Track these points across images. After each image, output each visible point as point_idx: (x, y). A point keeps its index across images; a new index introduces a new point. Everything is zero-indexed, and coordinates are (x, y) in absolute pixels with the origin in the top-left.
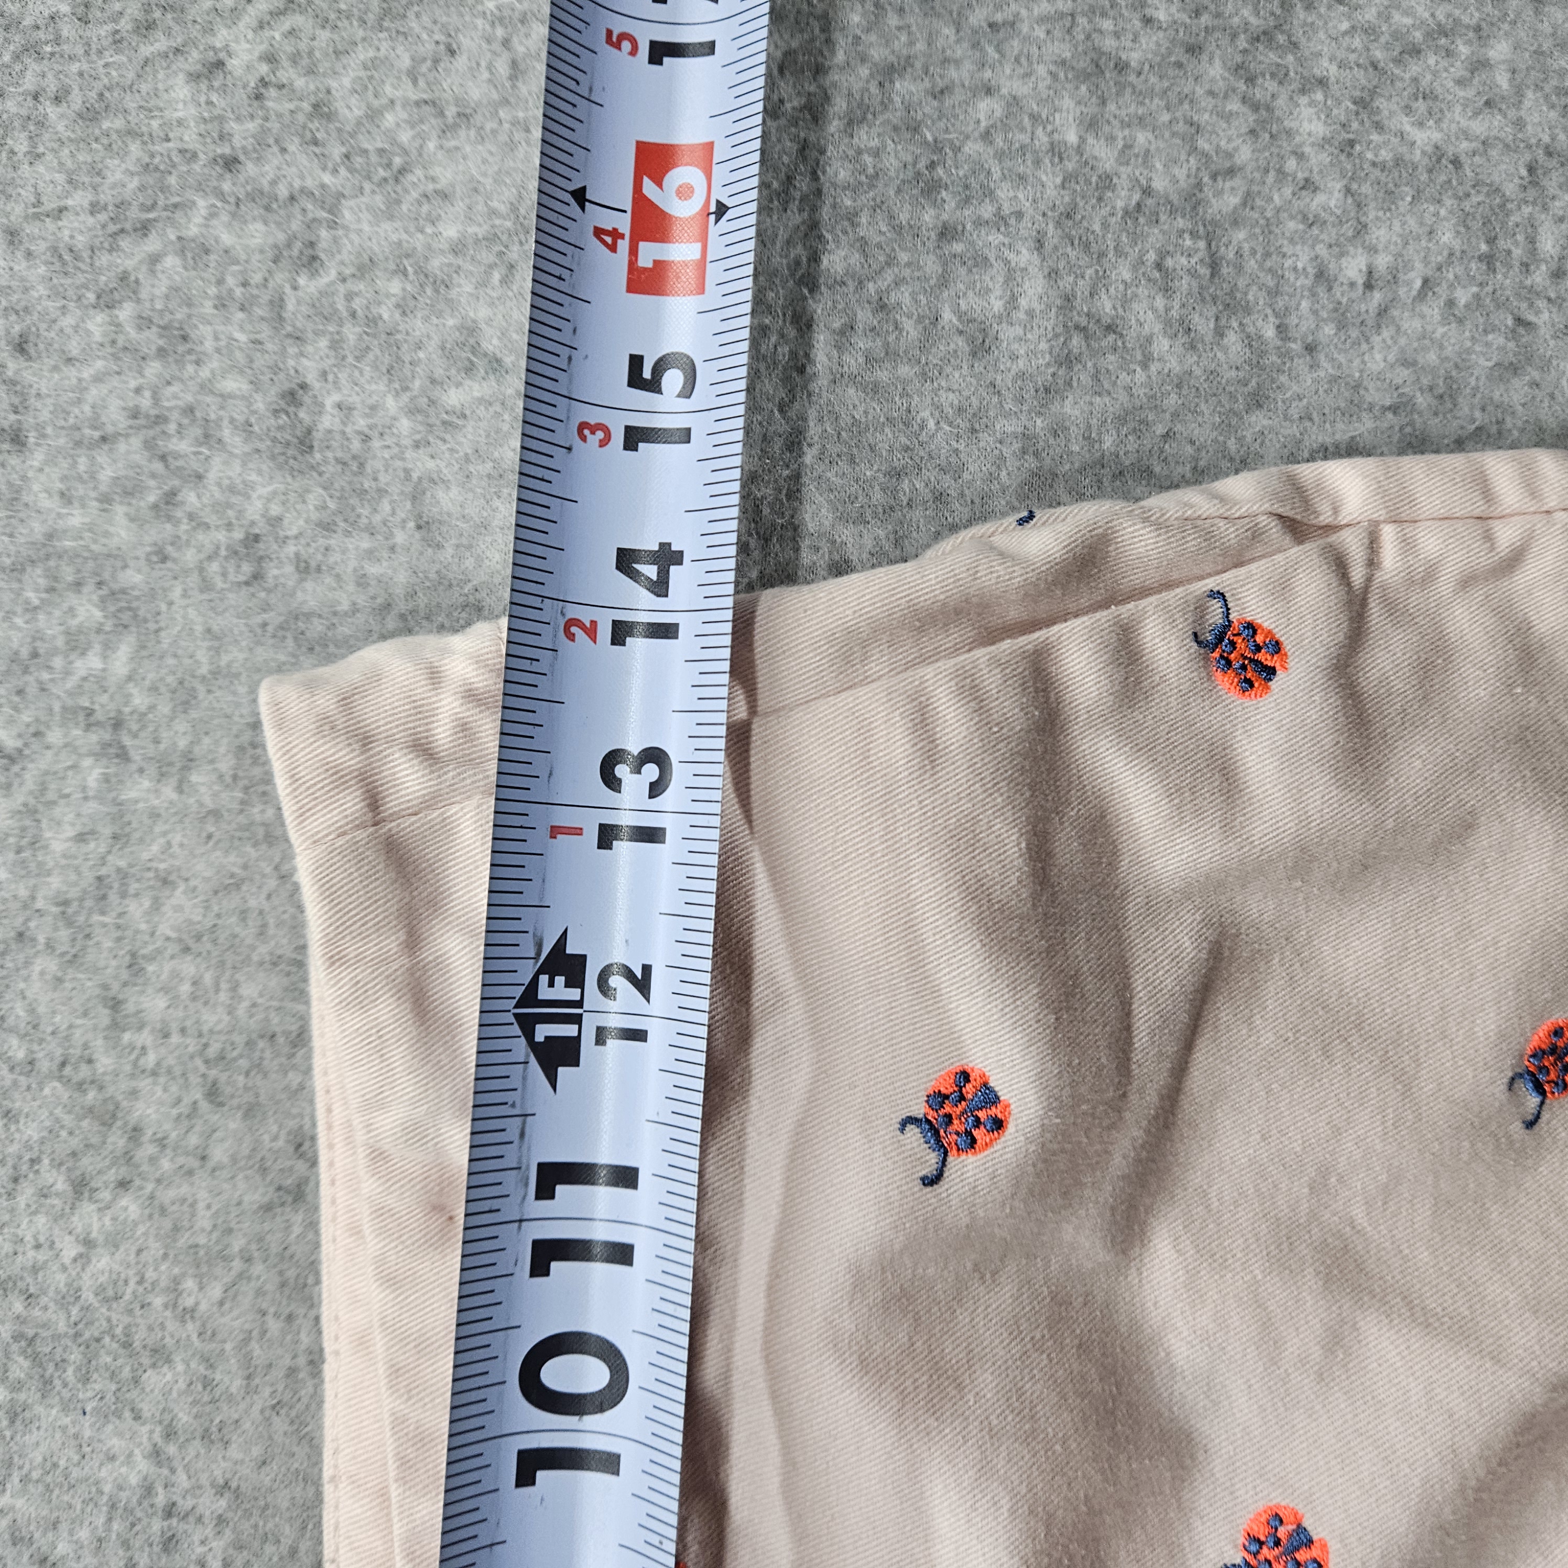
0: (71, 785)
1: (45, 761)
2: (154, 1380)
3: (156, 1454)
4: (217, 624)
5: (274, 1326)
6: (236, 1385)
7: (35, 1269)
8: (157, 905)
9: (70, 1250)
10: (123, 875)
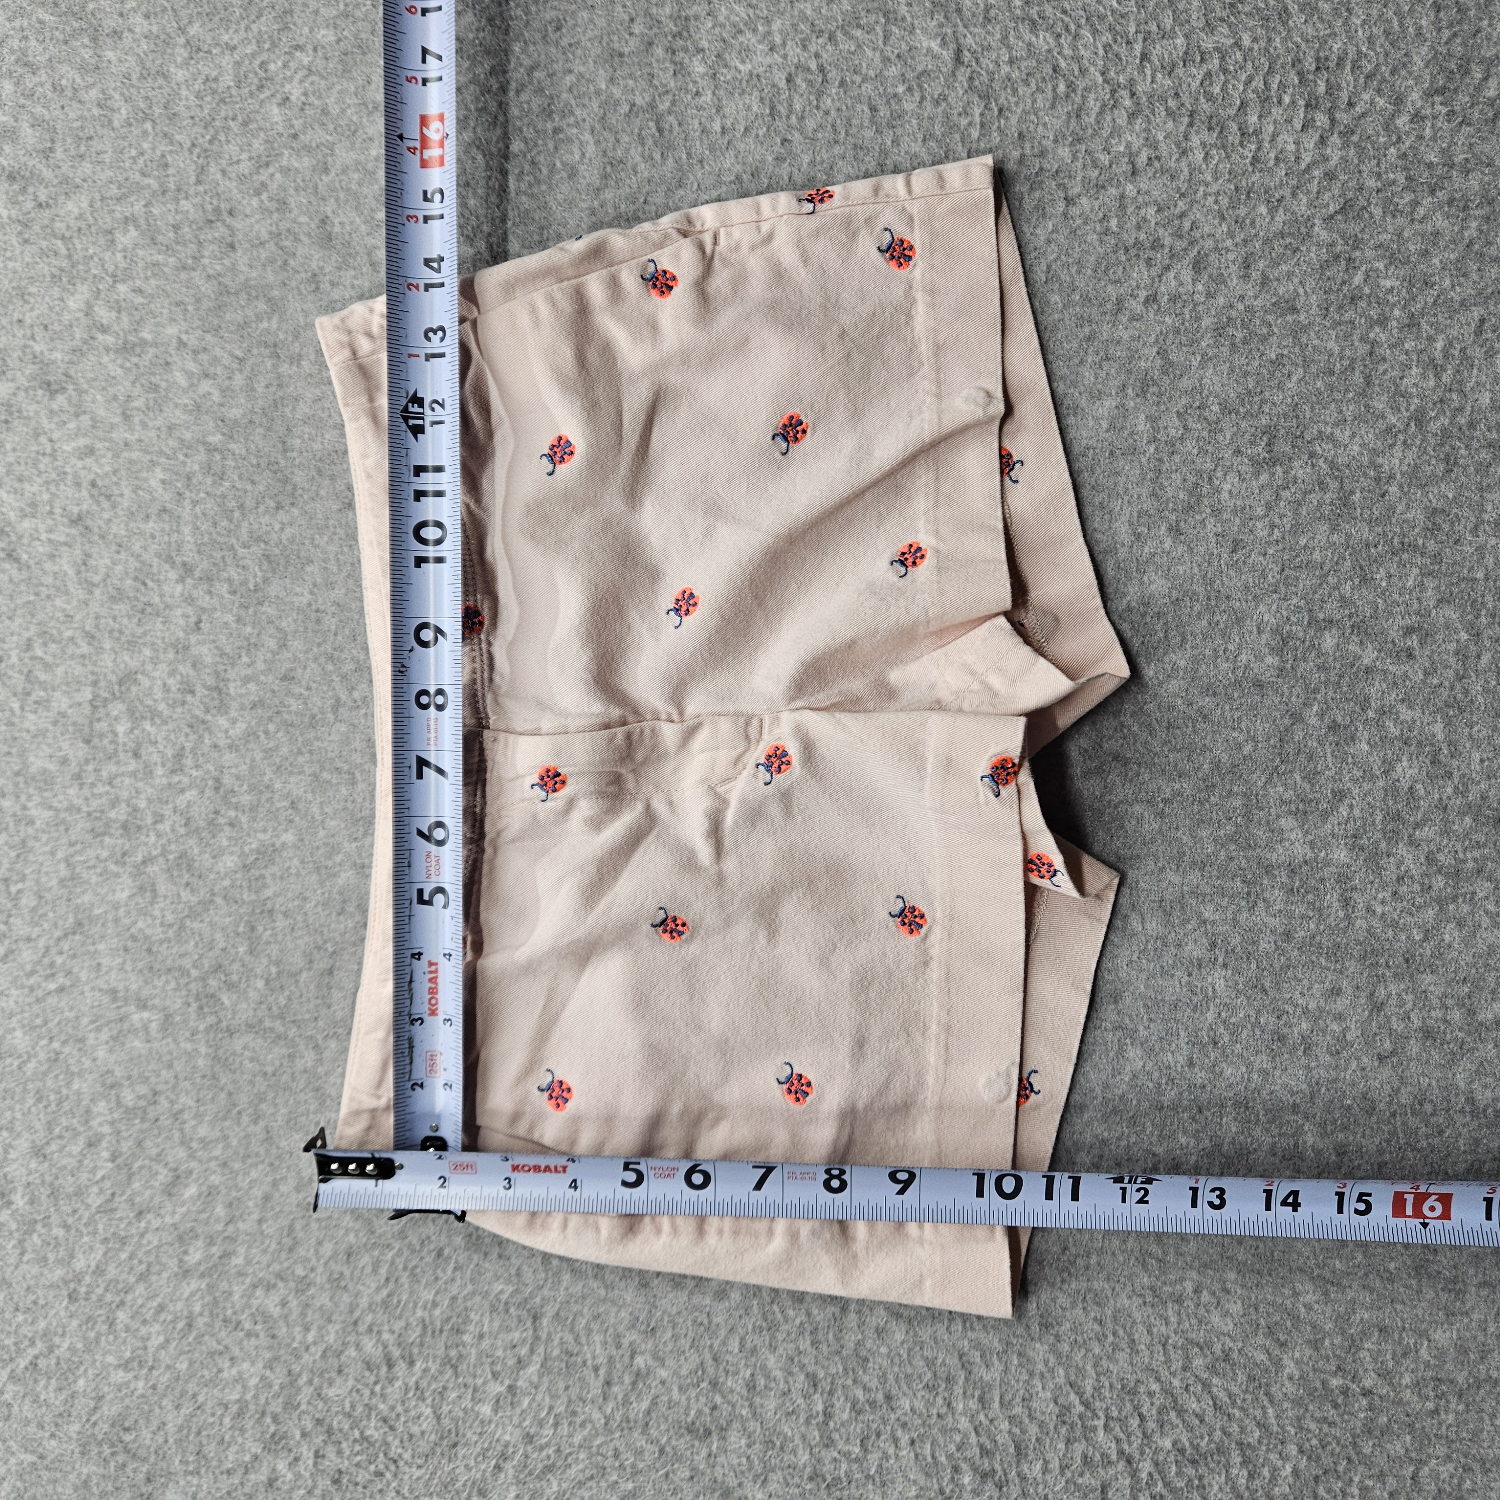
0: (261, 369)
1: (253, 360)
2: (308, 569)
3: (311, 593)
4: (305, 307)
5: (346, 549)
6: (335, 569)
7: (267, 533)
8: (294, 409)
9: (277, 527)
10: (282, 398)
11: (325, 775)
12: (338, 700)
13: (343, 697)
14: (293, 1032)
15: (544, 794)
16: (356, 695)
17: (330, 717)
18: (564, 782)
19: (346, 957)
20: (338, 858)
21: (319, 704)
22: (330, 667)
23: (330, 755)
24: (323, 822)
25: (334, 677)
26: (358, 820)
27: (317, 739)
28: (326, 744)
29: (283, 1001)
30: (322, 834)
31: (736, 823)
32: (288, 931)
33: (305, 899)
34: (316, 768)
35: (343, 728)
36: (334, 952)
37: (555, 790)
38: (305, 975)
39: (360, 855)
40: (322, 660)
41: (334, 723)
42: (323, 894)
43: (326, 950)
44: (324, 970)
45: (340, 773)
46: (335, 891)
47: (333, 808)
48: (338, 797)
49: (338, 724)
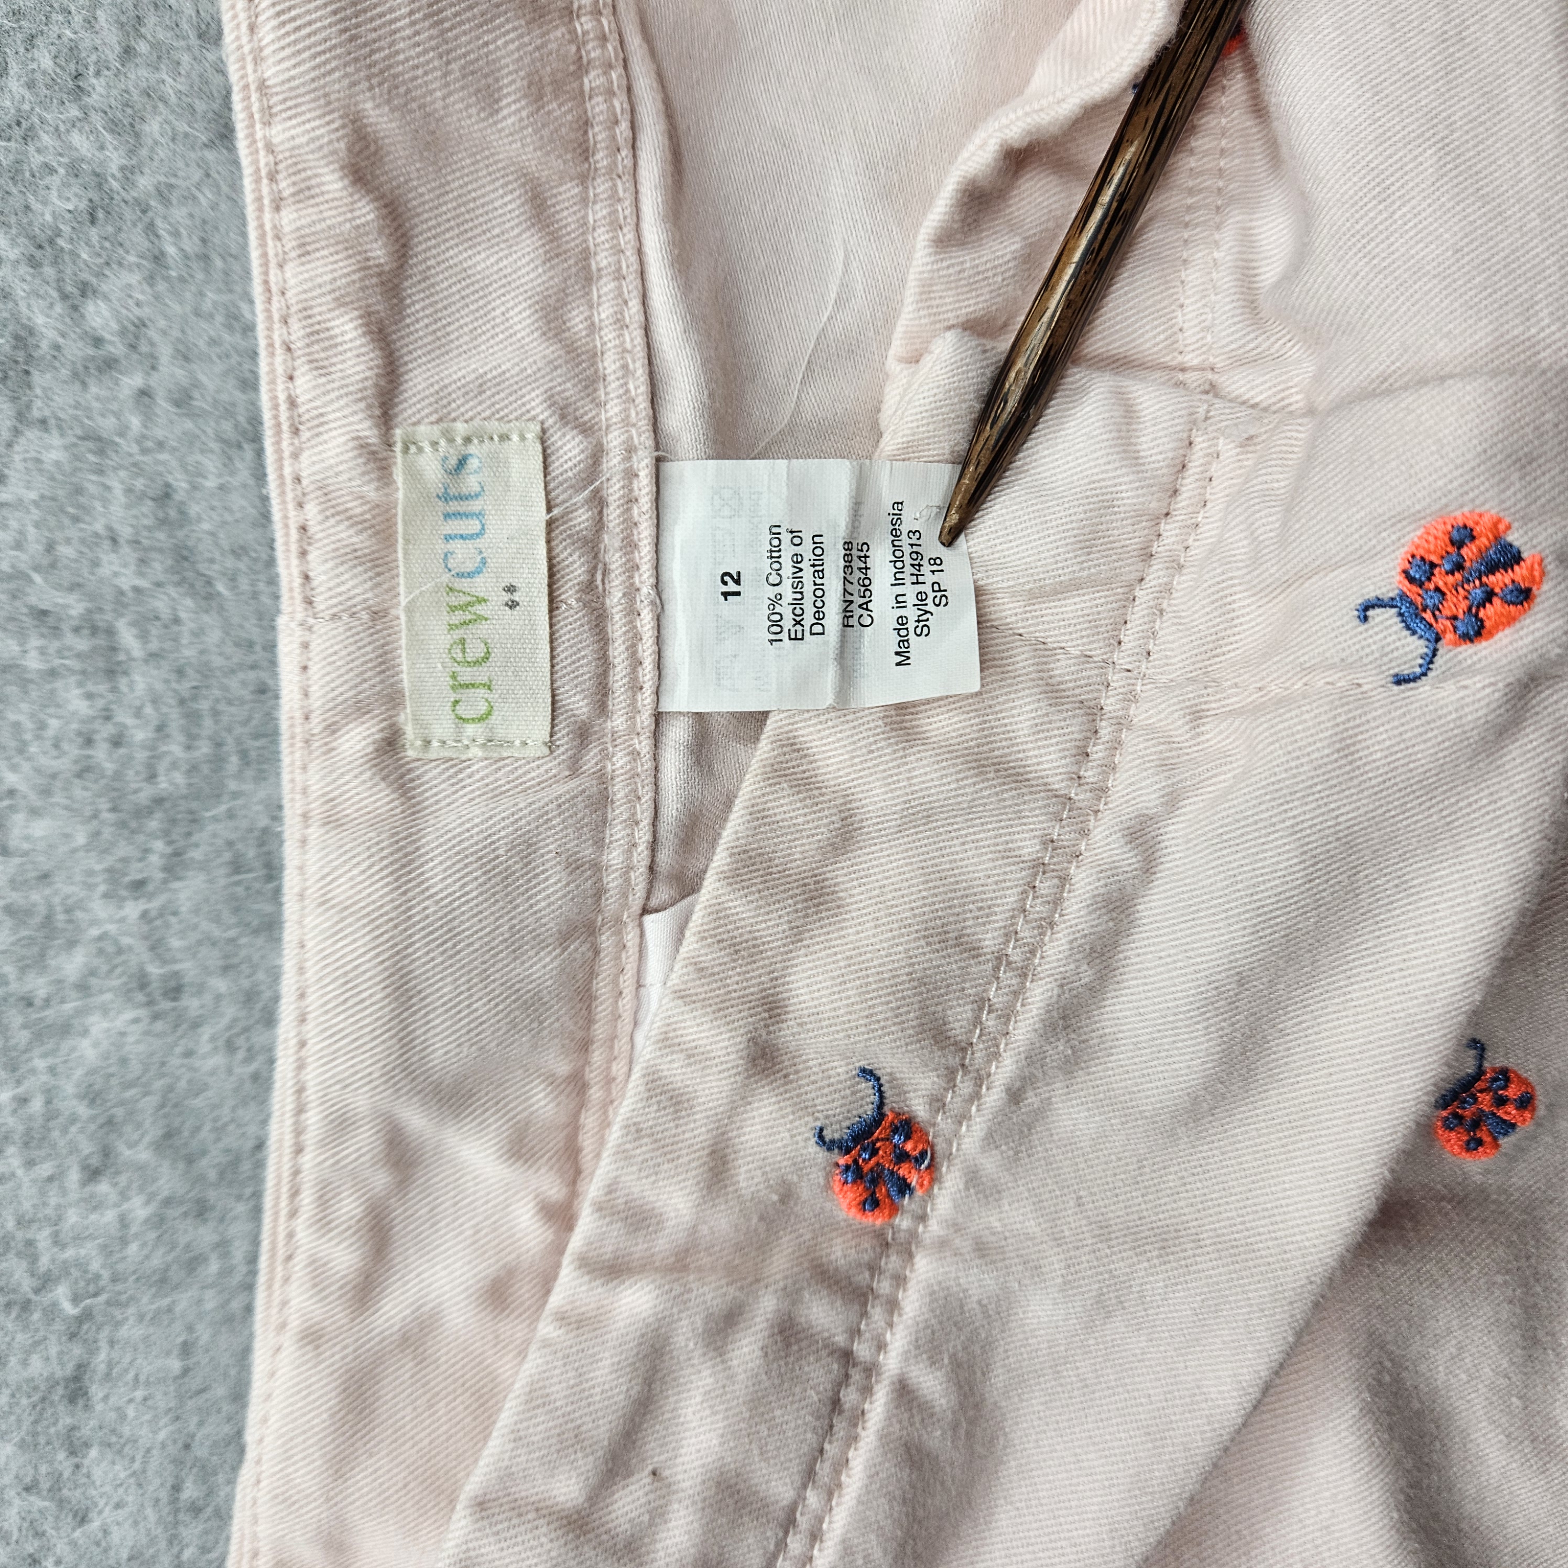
16: (99, 315)
19: (131, 1331)
20: (73, 964)
26: (142, 813)
35: (55, 451)
36: (86, 1316)
39: (156, 946)
41: (16, 432)
42: (23, 1101)
43: (51, 1312)
44: (53, 1384)
45: (56, 631)
46: (69, 1088)
47: (38, 771)
48: (54, 723)
49: (32, 434)
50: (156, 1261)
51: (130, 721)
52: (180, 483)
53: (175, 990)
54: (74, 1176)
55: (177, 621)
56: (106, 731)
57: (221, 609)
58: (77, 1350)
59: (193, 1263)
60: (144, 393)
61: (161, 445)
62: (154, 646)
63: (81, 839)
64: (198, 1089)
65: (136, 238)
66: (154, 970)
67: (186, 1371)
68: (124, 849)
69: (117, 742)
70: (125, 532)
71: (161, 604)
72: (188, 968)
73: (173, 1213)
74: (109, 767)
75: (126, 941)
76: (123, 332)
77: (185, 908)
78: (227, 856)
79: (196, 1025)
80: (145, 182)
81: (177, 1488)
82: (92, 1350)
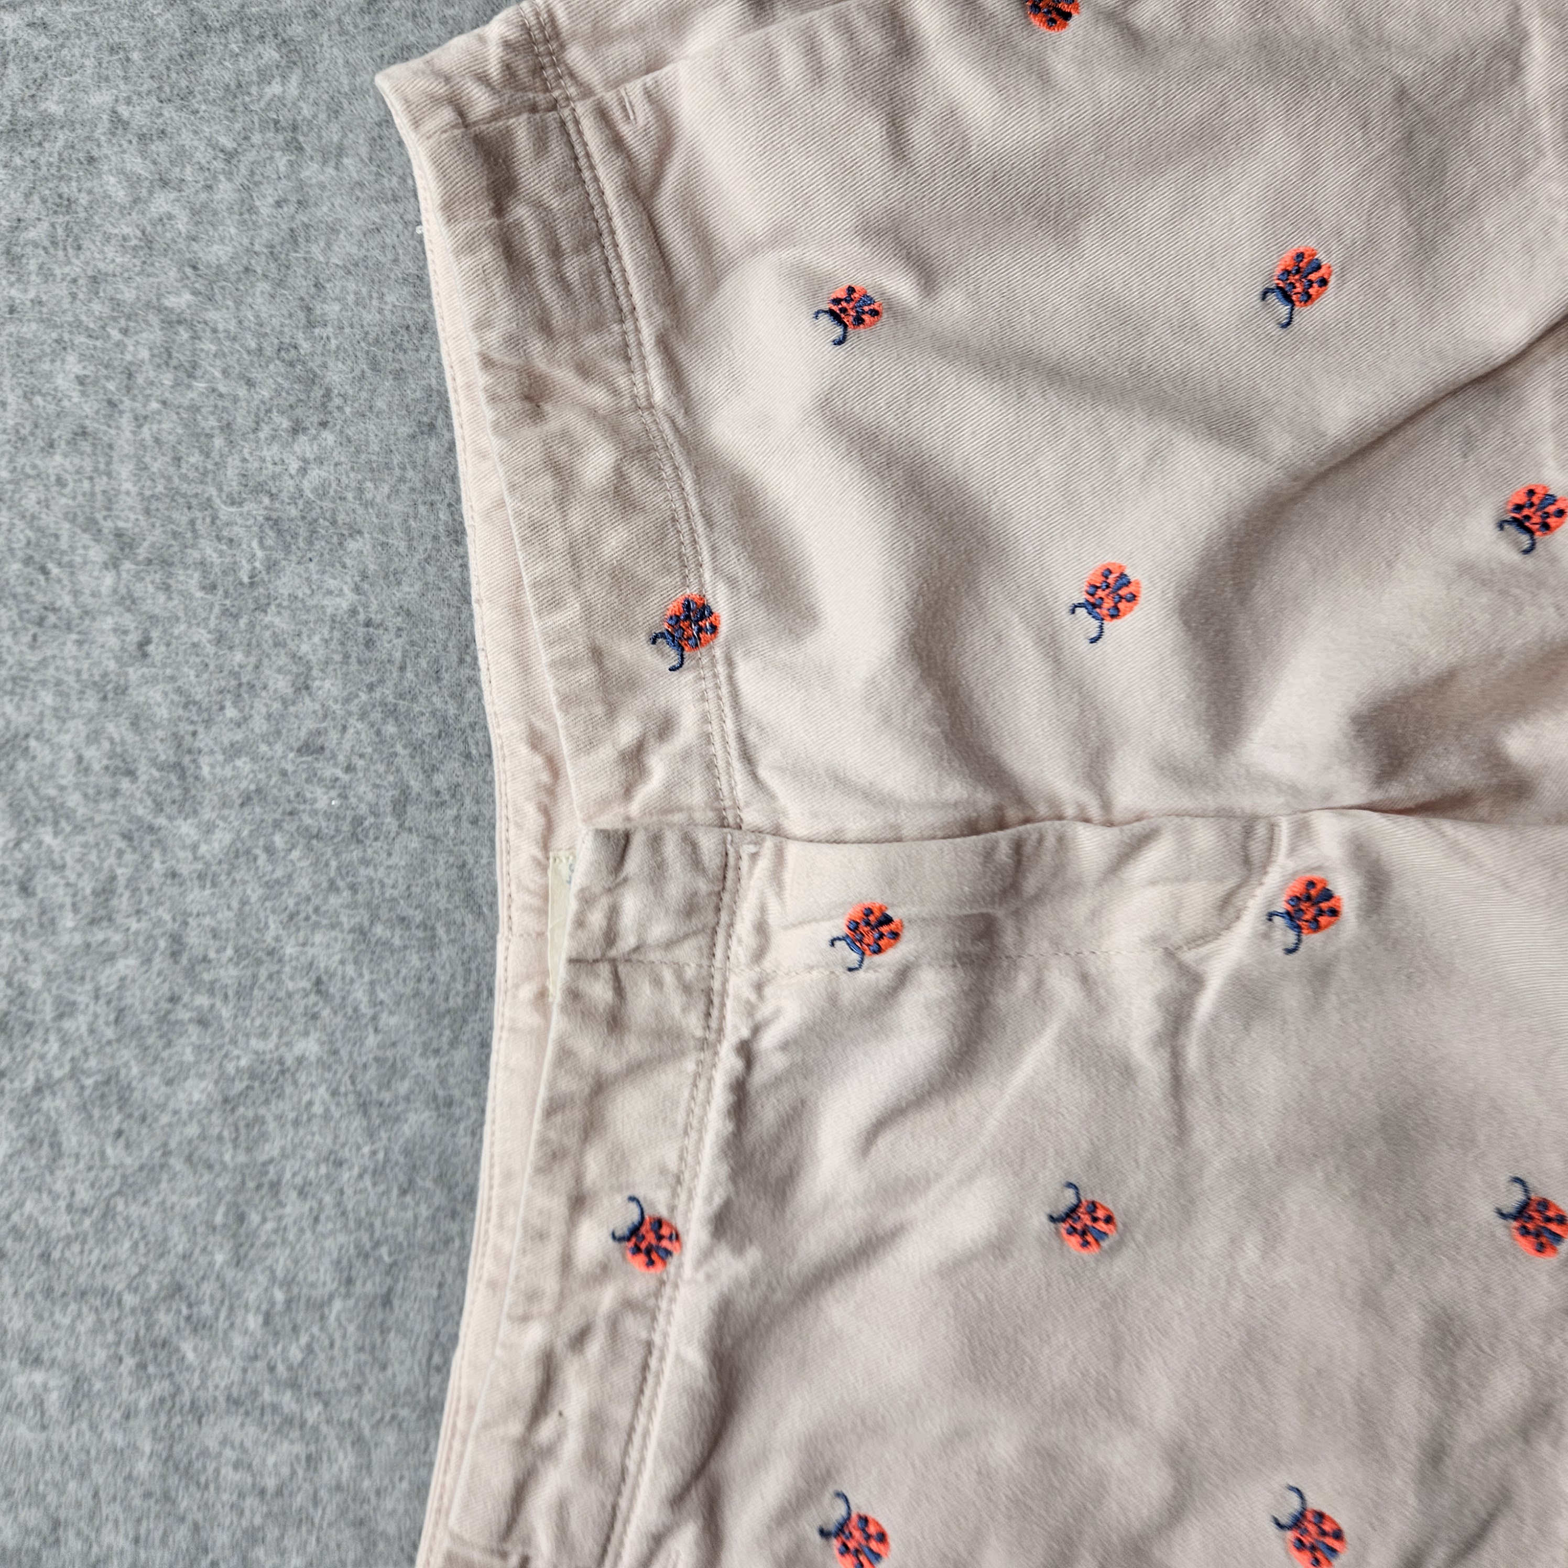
0: (269, 170)
1: (251, 156)
2: (352, 545)
3: (357, 589)
4: (352, 57)
5: (422, 509)
6: (402, 547)
7: (274, 477)
8: (329, 245)
9: (294, 466)
10: (307, 226)
11: (379, 930)
12: (405, 791)
13: (416, 785)
14: (314, 1413)
15: (854, 957)
16: (439, 781)
17: (390, 822)
18: (895, 935)
19: (415, 1273)
20: (403, 1087)
21: (370, 797)
22: (390, 729)
23: (389, 893)
24: (375, 1018)
25: (399, 748)
27: (365, 862)
28: (381, 872)
29: (296, 1354)
30: (372, 1040)
31: (1214, 1019)
32: (305, 1223)
33: (339, 1164)
34: (362, 917)
35: (414, 843)
36: (395, 1264)
37: (879, 951)
38: (337, 1305)
39: (443, 1082)
40: (376, 715)
41: (398, 834)
42: (374, 1153)
43: (379, 1260)
44: (375, 1297)
45: (408, 927)
46: (397, 1149)
47: (395, 993)
48: (404, 971)
49: (405, 835)
50: (430, 1239)
51: (438, 971)
52: (471, 860)
53: (450, 1103)
54: (395, 1192)
55: (463, 924)
56: (428, 975)
57: (484, 921)
58: (389, 1281)
59: (448, 1241)
60: (458, 818)
61: (463, 842)
62: (452, 936)
63: (411, 1027)
64: (457, 1153)
65: (460, 746)
66: (441, 1093)
67: (439, 1297)
68: (431, 1033)
69: (432, 981)
70: (444, 882)
71: (457, 917)
72: (457, 1093)
73: (441, 1215)
74: (428, 993)
75: (428, 1078)
76: (449, 789)
77: (457, 1063)
78: (479, 1039)
79: (458, 1122)
80: (465, 720)
81: (430, 1357)
82: (396, 1281)
